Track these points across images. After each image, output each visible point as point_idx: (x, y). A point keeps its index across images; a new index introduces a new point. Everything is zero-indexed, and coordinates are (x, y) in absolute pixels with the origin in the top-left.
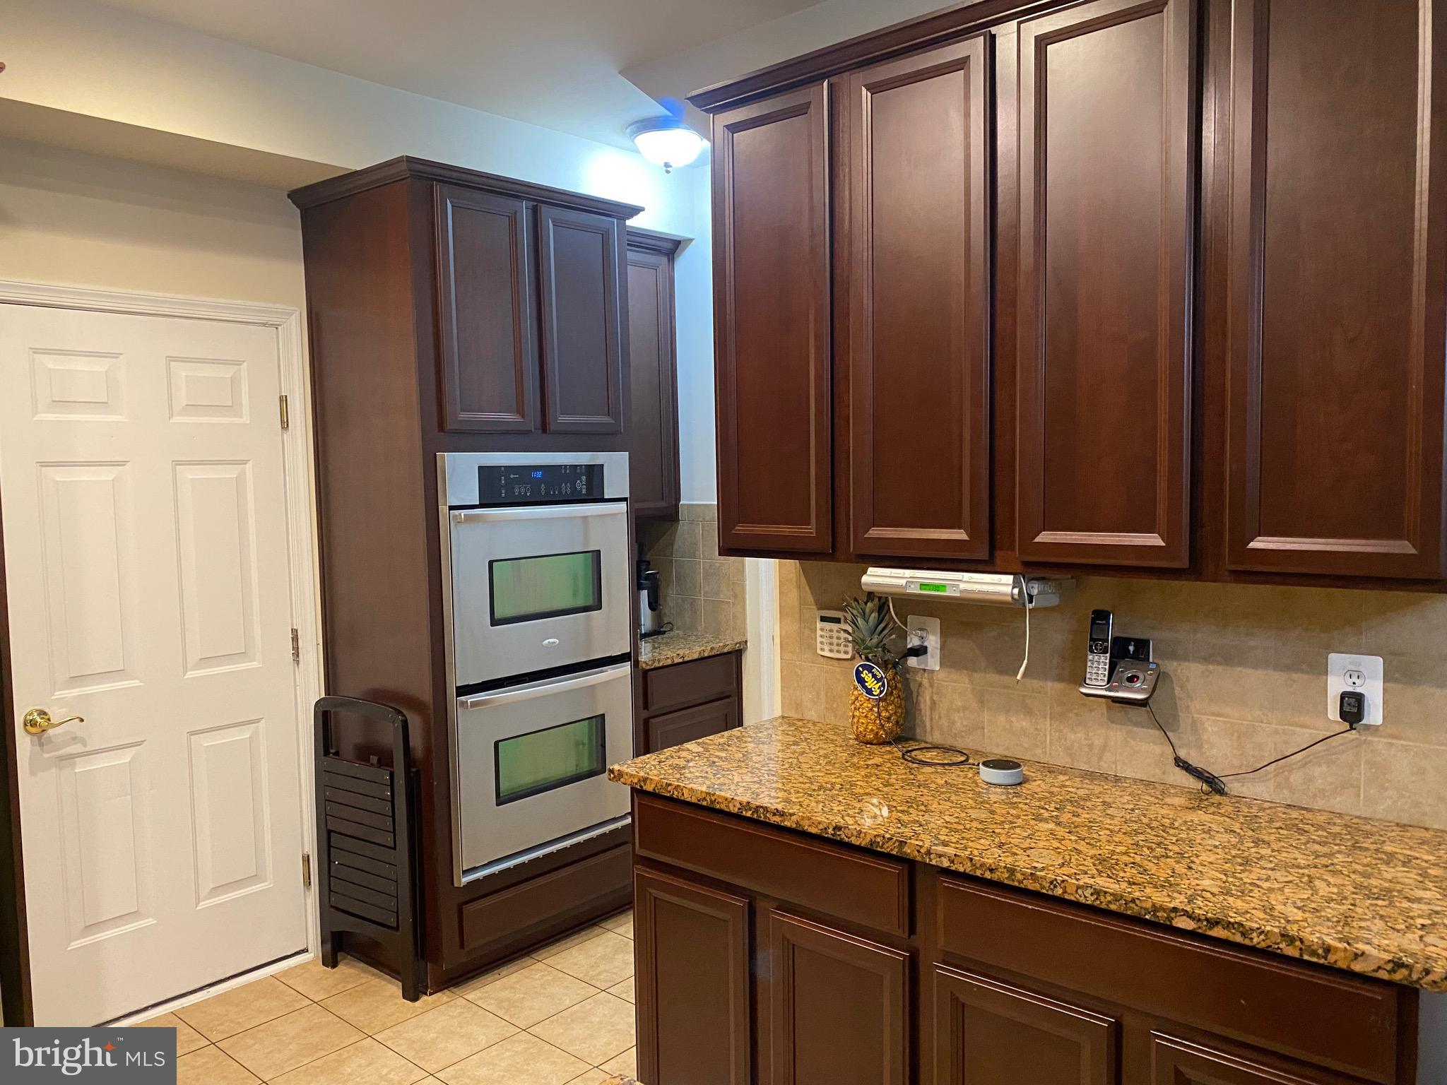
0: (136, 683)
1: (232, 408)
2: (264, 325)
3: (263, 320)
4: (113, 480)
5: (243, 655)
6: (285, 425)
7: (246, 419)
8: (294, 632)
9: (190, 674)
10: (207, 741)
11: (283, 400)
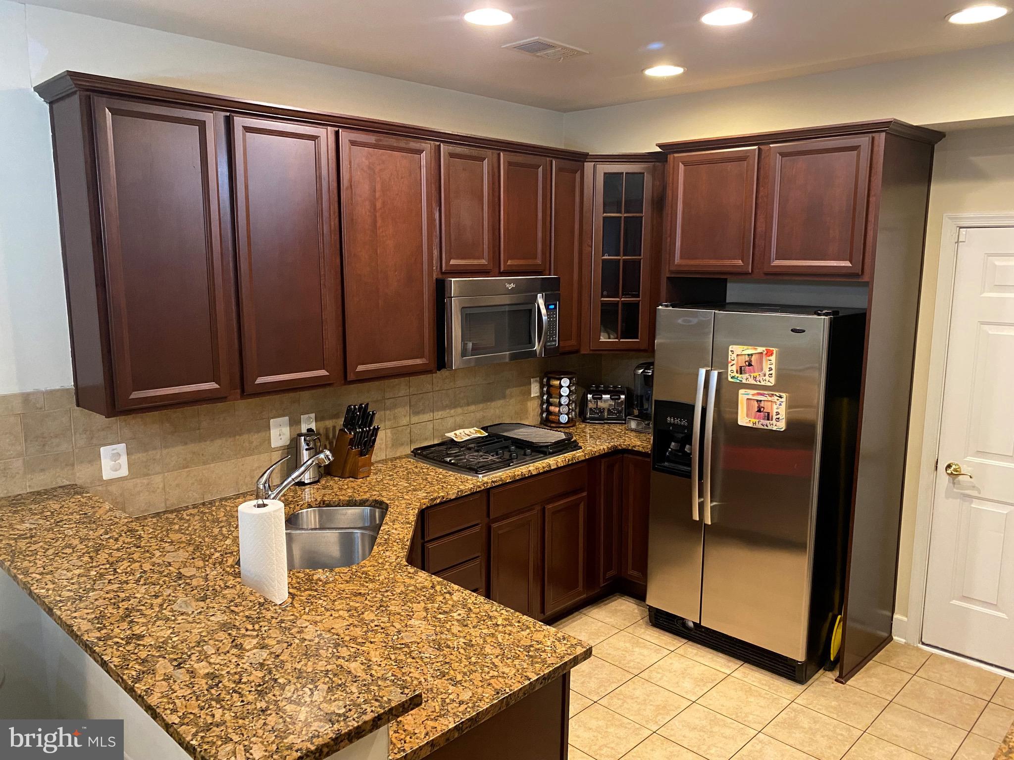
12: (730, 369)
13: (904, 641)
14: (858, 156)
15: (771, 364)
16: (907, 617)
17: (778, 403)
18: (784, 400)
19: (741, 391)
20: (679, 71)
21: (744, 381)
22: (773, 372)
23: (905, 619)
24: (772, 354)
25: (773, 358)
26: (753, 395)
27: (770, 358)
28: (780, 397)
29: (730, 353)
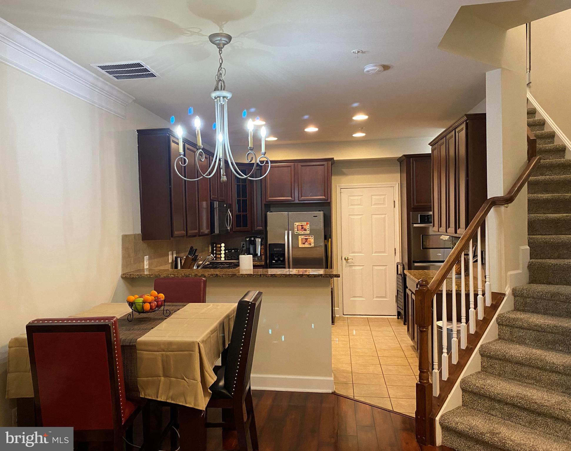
0: (363, 254)
1: (384, 204)
2: (391, 187)
3: (390, 186)
4: (361, 218)
5: (384, 252)
6: (394, 207)
7: (386, 206)
8: (395, 249)
9: (373, 254)
10: (376, 268)
11: (394, 201)
12: (295, 230)
13: (339, 316)
14: (324, 167)
15: (308, 227)
16: (339, 308)
17: (311, 238)
18: (313, 237)
19: (299, 236)
20: (276, 139)
21: (300, 233)
22: (309, 229)
23: (338, 309)
24: (308, 224)
25: (309, 225)
26: (303, 237)
27: (308, 225)
28: (312, 236)
29: (295, 225)
